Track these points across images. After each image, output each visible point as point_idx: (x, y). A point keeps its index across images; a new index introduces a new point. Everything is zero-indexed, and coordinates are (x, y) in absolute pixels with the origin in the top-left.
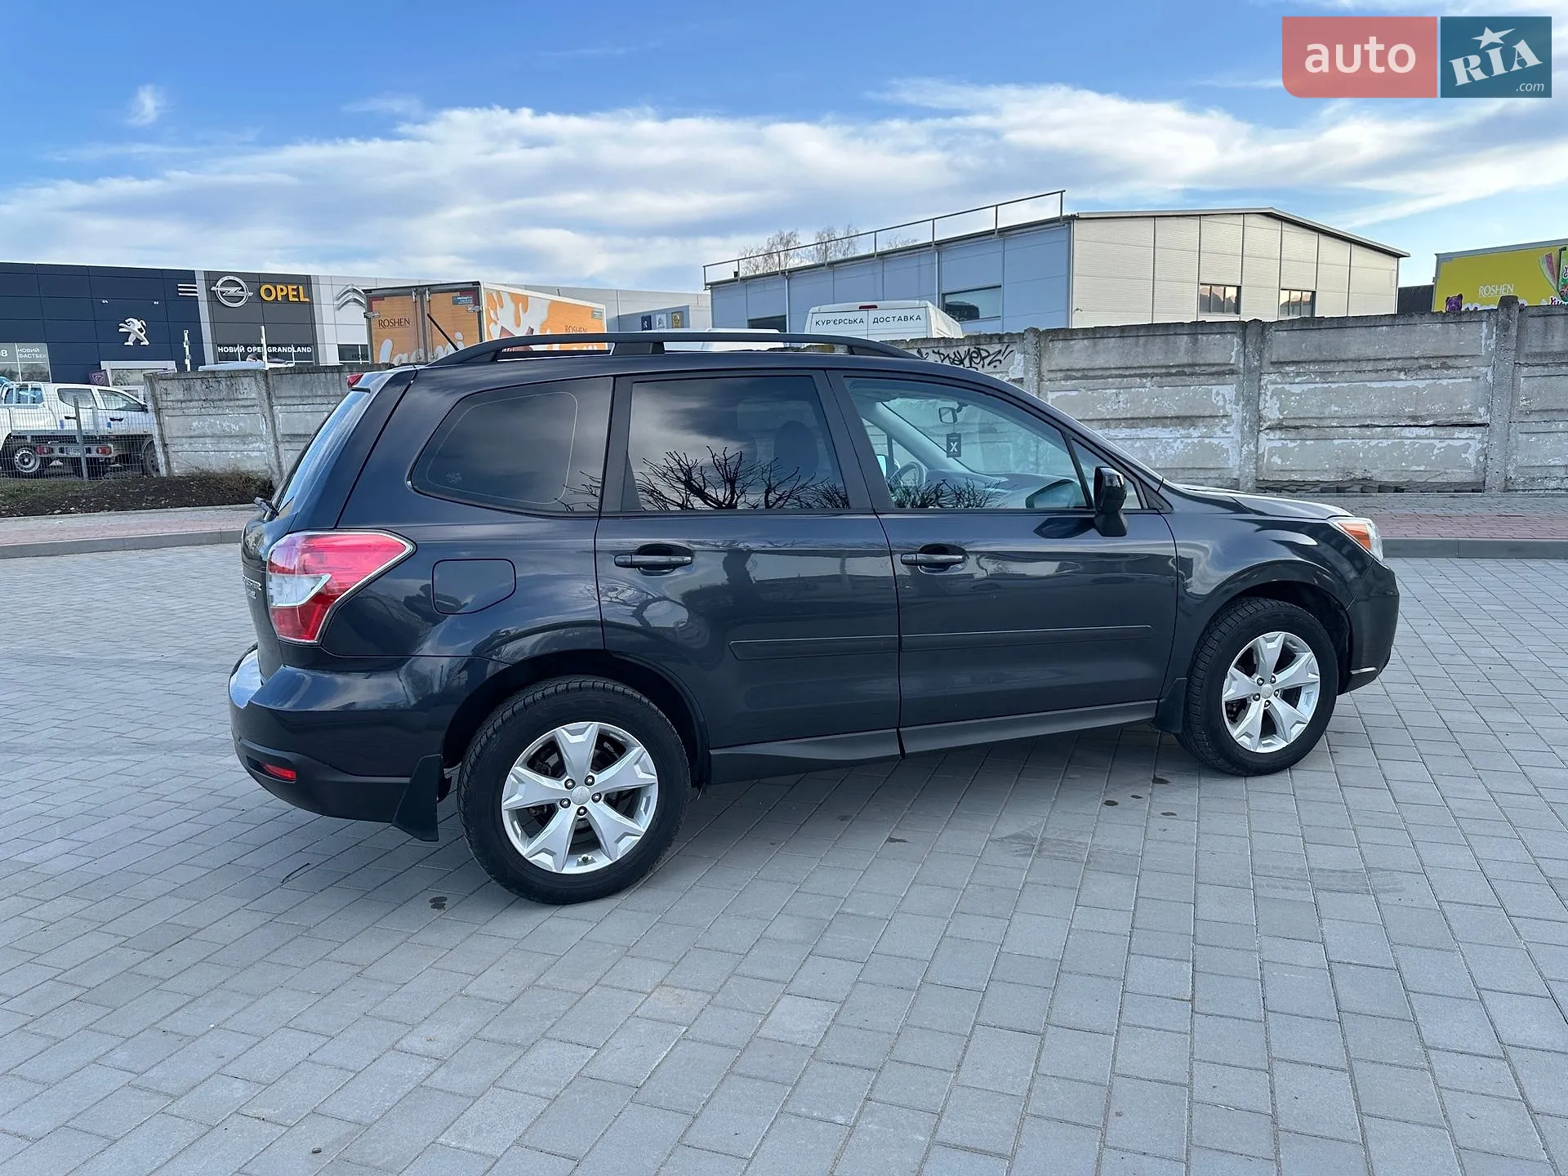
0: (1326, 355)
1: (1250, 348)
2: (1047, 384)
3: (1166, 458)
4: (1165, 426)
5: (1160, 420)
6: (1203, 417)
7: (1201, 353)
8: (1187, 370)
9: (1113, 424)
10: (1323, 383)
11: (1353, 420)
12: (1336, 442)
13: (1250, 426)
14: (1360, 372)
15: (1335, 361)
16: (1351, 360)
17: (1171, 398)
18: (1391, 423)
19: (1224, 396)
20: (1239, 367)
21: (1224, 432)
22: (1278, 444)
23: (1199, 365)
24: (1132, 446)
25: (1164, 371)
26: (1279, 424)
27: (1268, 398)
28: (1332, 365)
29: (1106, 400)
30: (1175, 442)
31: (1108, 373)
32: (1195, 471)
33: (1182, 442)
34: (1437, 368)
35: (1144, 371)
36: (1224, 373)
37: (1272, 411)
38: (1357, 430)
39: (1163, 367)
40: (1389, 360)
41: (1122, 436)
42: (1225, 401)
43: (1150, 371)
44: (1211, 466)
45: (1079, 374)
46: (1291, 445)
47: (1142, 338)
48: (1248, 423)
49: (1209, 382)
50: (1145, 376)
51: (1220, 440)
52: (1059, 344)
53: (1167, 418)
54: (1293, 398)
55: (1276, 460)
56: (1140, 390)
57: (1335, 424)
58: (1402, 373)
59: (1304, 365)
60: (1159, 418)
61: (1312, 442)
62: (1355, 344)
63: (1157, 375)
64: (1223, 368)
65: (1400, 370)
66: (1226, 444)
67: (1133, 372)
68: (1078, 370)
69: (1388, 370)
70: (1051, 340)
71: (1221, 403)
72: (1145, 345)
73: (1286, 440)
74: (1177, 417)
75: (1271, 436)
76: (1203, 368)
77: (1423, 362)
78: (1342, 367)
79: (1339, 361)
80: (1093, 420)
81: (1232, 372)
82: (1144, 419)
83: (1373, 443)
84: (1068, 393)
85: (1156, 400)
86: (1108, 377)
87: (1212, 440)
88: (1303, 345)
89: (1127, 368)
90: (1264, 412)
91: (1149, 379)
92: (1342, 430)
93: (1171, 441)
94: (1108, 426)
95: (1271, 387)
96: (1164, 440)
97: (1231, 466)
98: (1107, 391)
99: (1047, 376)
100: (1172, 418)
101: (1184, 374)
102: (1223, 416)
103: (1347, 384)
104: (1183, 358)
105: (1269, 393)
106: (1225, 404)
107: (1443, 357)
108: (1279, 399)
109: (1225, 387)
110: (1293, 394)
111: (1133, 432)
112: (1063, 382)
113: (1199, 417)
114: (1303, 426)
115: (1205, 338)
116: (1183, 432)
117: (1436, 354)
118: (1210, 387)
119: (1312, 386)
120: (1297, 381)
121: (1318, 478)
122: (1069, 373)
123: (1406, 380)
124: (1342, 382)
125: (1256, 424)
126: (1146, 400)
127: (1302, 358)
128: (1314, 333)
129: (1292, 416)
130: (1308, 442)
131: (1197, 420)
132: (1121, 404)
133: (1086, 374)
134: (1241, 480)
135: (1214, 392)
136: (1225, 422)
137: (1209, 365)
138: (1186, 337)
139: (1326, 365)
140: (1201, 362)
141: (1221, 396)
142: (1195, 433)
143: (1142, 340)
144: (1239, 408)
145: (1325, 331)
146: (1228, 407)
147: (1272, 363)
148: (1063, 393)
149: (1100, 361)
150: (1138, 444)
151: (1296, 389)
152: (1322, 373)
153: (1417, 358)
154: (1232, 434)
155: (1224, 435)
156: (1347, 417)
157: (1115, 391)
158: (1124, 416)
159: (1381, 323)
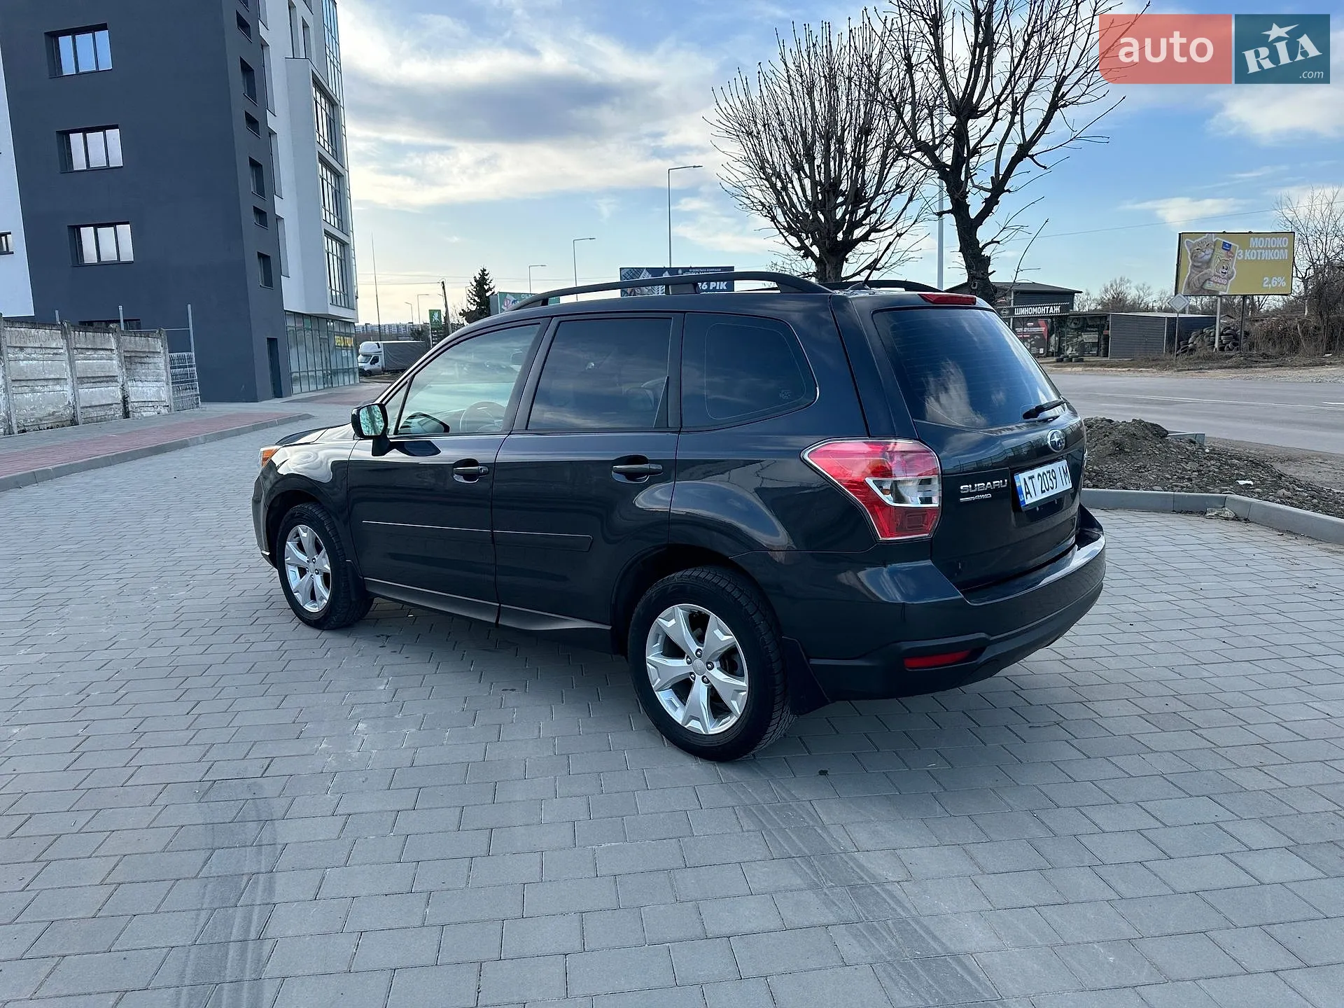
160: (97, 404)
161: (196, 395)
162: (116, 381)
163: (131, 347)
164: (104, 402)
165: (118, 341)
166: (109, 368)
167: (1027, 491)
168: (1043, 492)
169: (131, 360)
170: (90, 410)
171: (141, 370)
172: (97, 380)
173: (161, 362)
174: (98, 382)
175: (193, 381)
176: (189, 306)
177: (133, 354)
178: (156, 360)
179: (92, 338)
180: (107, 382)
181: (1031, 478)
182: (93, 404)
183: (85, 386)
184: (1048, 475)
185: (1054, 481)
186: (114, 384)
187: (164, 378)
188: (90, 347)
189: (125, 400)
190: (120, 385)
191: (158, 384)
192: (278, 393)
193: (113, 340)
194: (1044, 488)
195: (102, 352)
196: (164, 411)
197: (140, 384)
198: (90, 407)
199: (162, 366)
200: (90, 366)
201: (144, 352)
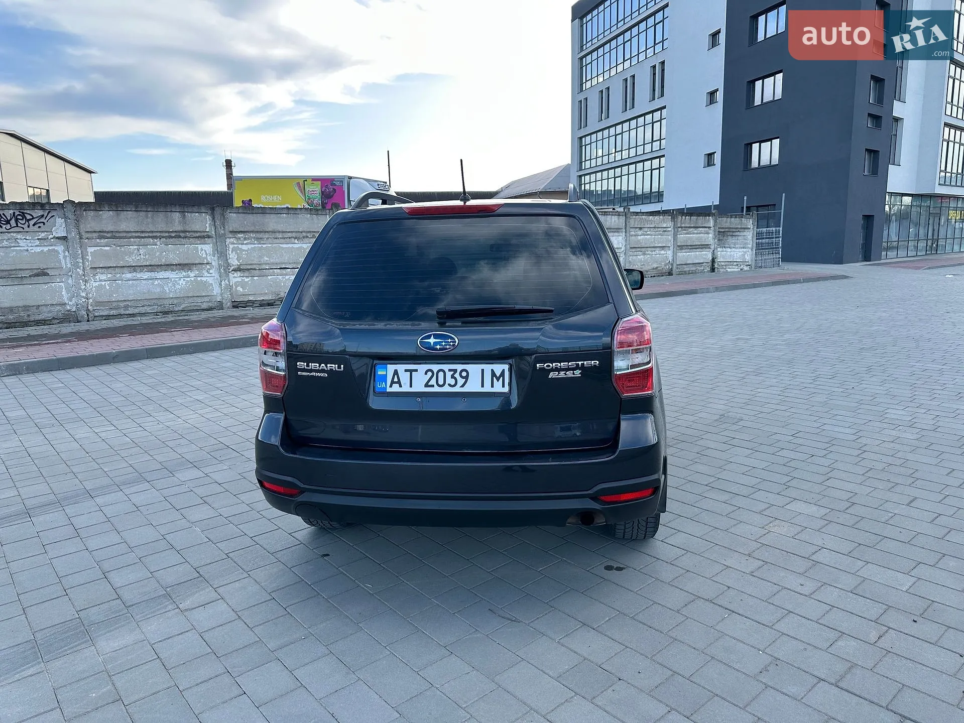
0: (257, 228)
1: (218, 223)
2: (86, 241)
3: (175, 291)
4: (172, 270)
5: (168, 266)
6: (195, 264)
7: (188, 225)
8: (182, 235)
9: (138, 269)
10: (258, 244)
11: (276, 265)
12: (269, 277)
13: (224, 270)
14: (276, 238)
15: (262, 232)
16: (271, 232)
17: (174, 252)
18: (294, 267)
19: (205, 251)
20: (212, 234)
21: (209, 273)
22: (239, 279)
23: (189, 232)
24: (153, 284)
25: (167, 234)
26: (238, 268)
27: (230, 253)
28: (262, 234)
29: (131, 254)
30: (180, 280)
31: (130, 235)
32: (195, 298)
33: (184, 280)
34: (311, 238)
35: (154, 234)
36: (204, 237)
37: (234, 261)
38: (279, 270)
39: (166, 232)
40: (289, 232)
41: (145, 277)
42: (206, 254)
43: (158, 234)
44: (204, 294)
45: (109, 235)
46: (246, 280)
47: (150, 212)
48: (223, 268)
49: (196, 243)
50: (156, 237)
51: (207, 278)
52: (92, 213)
53: (174, 265)
54: (244, 253)
55: (240, 289)
56: (153, 246)
57: (267, 268)
58: (296, 240)
59: (248, 234)
60: (168, 265)
61: (257, 278)
62: (272, 222)
63: (163, 237)
64: (203, 234)
65: (295, 238)
66: (210, 280)
67: (147, 235)
68: (108, 232)
69: (289, 238)
70: (85, 210)
71: (204, 256)
72: (152, 218)
73: (243, 277)
74: (180, 265)
75: (235, 275)
76: (191, 234)
77: (304, 234)
78: (267, 236)
79: (265, 232)
80: (124, 267)
81: (209, 237)
82: (159, 265)
83: (287, 277)
84: (103, 248)
85: (164, 253)
86: (130, 238)
87: (202, 279)
88: (245, 222)
89: (142, 232)
90: (229, 261)
91: (158, 239)
92: (271, 271)
93: (177, 279)
94: (135, 271)
95: (231, 246)
96: (173, 279)
97: (215, 294)
98: (131, 247)
99: (85, 235)
100: (176, 265)
101: (180, 237)
102: (207, 263)
103: (270, 245)
104: (178, 227)
105: (231, 250)
106: (207, 256)
107: (313, 232)
108: (236, 253)
109: (206, 245)
110: (244, 250)
111: (153, 275)
112: (98, 240)
113: (193, 264)
114: (252, 269)
115: (189, 215)
116: (184, 274)
117: (309, 230)
118: (197, 246)
119: (253, 246)
120: (245, 243)
121: (263, 298)
122: (102, 234)
123: (298, 244)
124: (268, 244)
125: (226, 269)
126: (158, 253)
127: (246, 230)
128: (250, 216)
129: (244, 263)
130: (255, 278)
131: (192, 266)
132: (142, 256)
133: (114, 235)
134: (224, 301)
135: (199, 248)
136: (208, 267)
137: (194, 232)
138: (178, 213)
139: (259, 234)
140: (190, 230)
141: (204, 251)
142: (192, 274)
143: (150, 214)
144: (216, 258)
145: (255, 215)
146: (209, 258)
147: (230, 232)
148: (99, 248)
149: (123, 226)
150: (156, 282)
151: (244, 247)
152: (257, 239)
153: (302, 232)
154: (213, 275)
155: (209, 275)
156: (273, 264)
157: (136, 247)
158: (145, 264)
159: (283, 212)
160: (691, 263)
161: (779, 258)
162: (710, 248)
163: (728, 225)
164: (697, 261)
165: (715, 222)
166: (705, 239)
167: (396, 380)
168: (427, 385)
169: (723, 235)
170: (685, 266)
171: (731, 240)
172: (694, 247)
173: (749, 236)
174: (694, 248)
175: (778, 248)
176: (784, 194)
177: (727, 230)
178: (745, 233)
179: (695, 220)
180: (702, 248)
181: (411, 371)
182: (688, 262)
183: (684, 251)
184: (449, 374)
185: (461, 381)
186: (709, 250)
187: (750, 246)
188: (692, 226)
189: (713, 261)
190: (711, 250)
191: (744, 250)
192: (867, 257)
193: (712, 221)
194: (433, 382)
195: (701, 229)
196: (746, 268)
197: (729, 250)
198: (685, 264)
199: (750, 237)
200: (689, 238)
201: (737, 228)
